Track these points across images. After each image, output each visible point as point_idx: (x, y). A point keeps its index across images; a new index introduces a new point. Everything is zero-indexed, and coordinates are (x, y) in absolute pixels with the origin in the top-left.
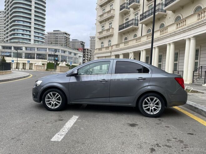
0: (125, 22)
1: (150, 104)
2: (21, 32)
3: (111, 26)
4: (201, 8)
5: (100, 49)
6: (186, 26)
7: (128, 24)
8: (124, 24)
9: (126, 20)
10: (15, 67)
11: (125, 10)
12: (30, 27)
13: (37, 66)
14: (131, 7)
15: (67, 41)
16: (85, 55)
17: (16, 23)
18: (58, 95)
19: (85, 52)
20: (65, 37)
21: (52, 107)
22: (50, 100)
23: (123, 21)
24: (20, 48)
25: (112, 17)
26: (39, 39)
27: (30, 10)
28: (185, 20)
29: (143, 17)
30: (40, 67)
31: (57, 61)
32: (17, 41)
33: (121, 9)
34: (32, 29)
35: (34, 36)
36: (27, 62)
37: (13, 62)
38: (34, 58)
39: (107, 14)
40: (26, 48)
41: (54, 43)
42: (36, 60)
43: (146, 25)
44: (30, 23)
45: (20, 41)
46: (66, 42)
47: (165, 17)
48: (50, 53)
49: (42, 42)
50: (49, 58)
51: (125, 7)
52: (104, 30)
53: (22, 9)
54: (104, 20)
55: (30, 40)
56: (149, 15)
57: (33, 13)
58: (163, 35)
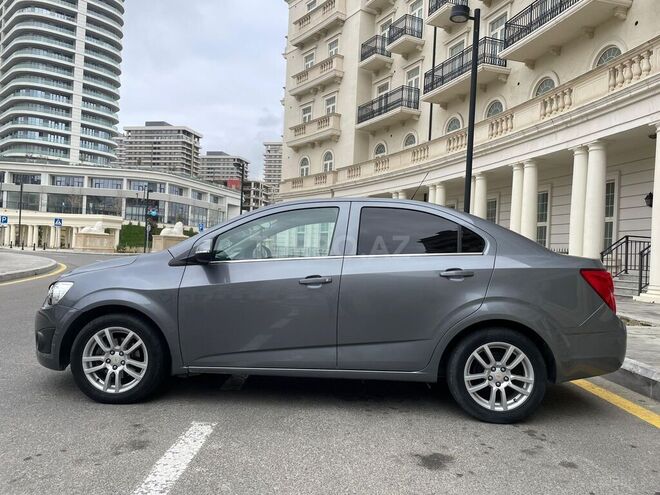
0: (376, 95)
1: (493, 369)
2: (38, 124)
3: (333, 107)
4: (617, 51)
5: (295, 182)
6: (573, 108)
7: (387, 101)
8: (373, 103)
9: (381, 89)
10: (13, 239)
11: (376, 59)
12: (68, 110)
13: (87, 235)
14: (396, 50)
15: (190, 156)
16: (248, 200)
17: (22, 96)
18: (133, 340)
19: (249, 192)
20: (184, 143)
21: (109, 387)
22: (102, 358)
23: (370, 93)
24: (33, 179)
25: (335, 81)
26: (96, 148)
27: (71, 56)
28: (568, 89)
29: (433, 80)
30: (98, 241)
31: (156, 219)
32: (24, 155)
33: (363, 57)
34: (76, 118)
35: (82, 139)
36: (51, 223)
37: (6, 222)
38: (78, 210)
39: (318, 70)
40: (53, 178)
41: (146, 164)
42: (84, 216)
43: (445, 106)
44: (69, 96)
45: (35, 156)
46: (187, 160)
47: (504, 80)
48: (132, 194)
49: (109, 159)
50: (129, 210)
51: (375, 48)
52: (311, 122)
53: (42, 51)
54: (310, 89)
55: (66, 151)
56: (453, 75)
57: (79, 64)
58: (498, 137)
